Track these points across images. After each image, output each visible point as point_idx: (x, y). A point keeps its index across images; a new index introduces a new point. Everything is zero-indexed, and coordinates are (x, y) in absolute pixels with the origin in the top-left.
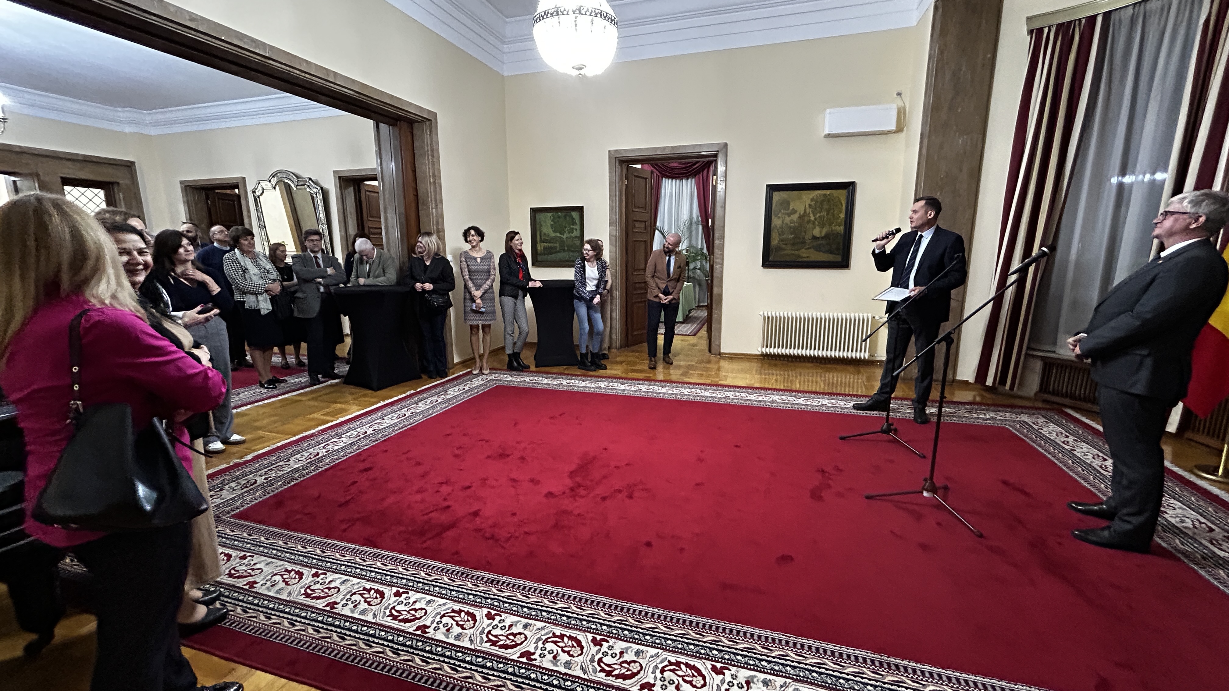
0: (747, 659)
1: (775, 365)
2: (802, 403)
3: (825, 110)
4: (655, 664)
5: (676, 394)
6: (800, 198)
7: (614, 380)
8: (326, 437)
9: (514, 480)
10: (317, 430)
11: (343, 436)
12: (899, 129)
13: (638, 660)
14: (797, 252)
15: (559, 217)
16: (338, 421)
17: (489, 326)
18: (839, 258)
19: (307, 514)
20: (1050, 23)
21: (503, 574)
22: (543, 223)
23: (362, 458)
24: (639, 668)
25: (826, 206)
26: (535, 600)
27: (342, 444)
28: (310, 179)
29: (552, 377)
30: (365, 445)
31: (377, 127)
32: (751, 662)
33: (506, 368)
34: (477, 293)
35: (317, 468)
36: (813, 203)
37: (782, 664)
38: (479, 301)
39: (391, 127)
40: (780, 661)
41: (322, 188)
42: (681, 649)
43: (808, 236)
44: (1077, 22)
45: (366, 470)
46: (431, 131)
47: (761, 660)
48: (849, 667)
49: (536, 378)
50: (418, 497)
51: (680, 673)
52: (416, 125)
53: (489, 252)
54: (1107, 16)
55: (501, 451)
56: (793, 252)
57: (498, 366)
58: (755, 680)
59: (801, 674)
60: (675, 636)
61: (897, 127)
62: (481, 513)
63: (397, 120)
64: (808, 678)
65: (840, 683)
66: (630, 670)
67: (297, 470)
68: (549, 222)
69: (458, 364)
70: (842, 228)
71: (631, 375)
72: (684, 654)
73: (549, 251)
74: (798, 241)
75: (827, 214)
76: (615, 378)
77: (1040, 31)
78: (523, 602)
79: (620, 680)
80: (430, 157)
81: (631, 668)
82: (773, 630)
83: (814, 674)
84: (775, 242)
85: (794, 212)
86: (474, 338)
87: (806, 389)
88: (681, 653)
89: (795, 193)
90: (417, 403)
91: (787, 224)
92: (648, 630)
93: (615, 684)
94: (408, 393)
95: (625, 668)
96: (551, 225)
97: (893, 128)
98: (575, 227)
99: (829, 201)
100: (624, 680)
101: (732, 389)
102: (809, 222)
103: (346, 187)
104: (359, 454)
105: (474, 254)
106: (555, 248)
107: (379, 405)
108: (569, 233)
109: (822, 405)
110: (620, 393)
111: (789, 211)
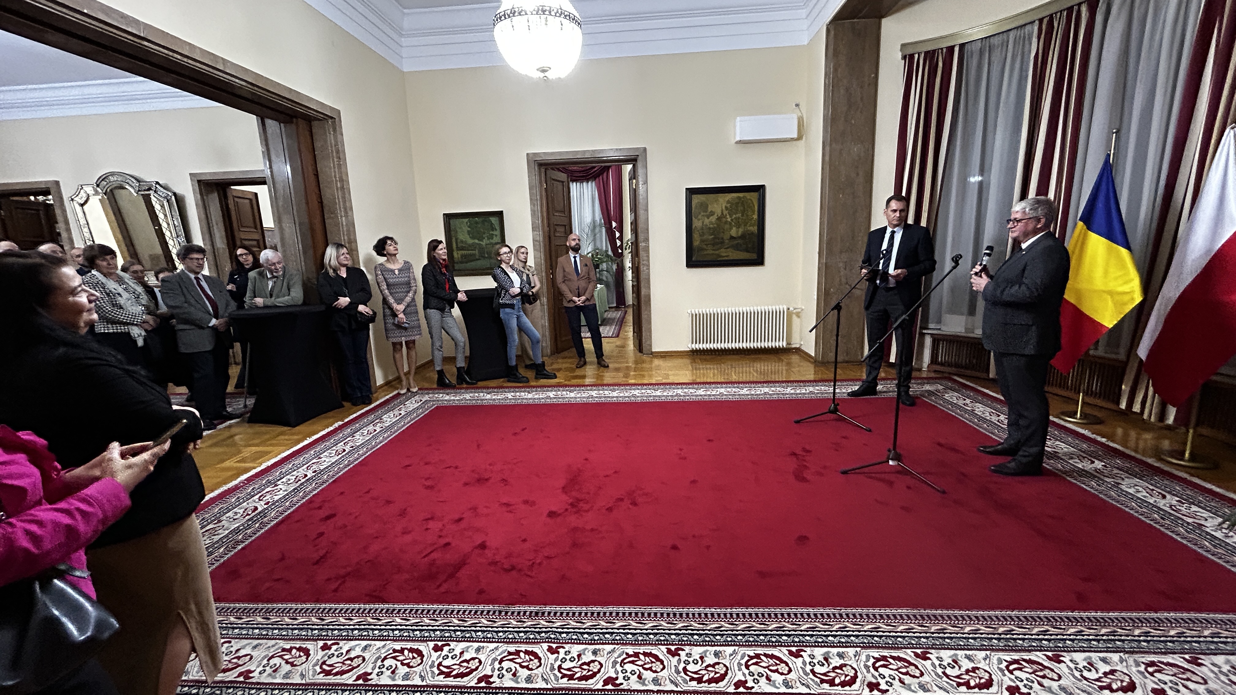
0: (814, 638)
1: (705, 360)
2: (747, 393)
3: (735, 119)
4: (737, 661)
5: (629, 397)
6: (717, 201)
7: (561, 389)
8: (256, 486)
9: (507, 505)
10: (239, 480)
11: (279, 483)
12: (800, 138)
13: (720, 661)
14: (717, 252)
15: (477, 223)
16: (263, 466)
17: (414, 341)
18: (754, 256)
19: (278, 580)
20: (919, 50)
21: (545, 604)
22: (459, 230)
23: (316, 505)
24: (725, 669)
25: (740, 208)
26: (591, 624)
27: (281, 492)
28: (157, 183)
29: (494, 392)
30: (312, 489)
31: (263, 124)
32: (820, 640)
33: (435, 386)
34: (401, 307)
35: (263, 524)
36: (728, 205)
37: (847, 636)
38: (401, 316)
39: (282, 125)
40: (843, 633)
41: (175, 194)
42: (753, 641)
43: (726, 237)
44: (940, 51)
45: (328, 518)
46: (335, 130)
47: (827, 636)
48: (899, 626)
49: (477, 394)
50: (408, 538)
51: (763, 664)
52: (315, 123)
53: (406, 262)
54: (962, 46)
55: (476, 476)
56: (714, 252)
57: (426, 385)
58: (831, 655)
59: (865, 641)
60: (743, 631)
61: (798, 135)
62: (488, 544)
63: (292, 117)
64: (872, 643)
65: (899, 641)
66: (718, 673)
67: (237, 531)
68: (466, 229)
69: (381, 386)
70: (756, 228)
71: (574, 382)
72: (758, 645)
73: (467, 259)
74: (718, 242)
75: (742, 215)
76: (561, 386)
77: (912, 56)
78: (579, 629)
79: (714, 685)
80: (335, 160)
81: (717, 670)
82: (824, 606)
83: (876, 638)
84: (696, 243)
85: (712, 213)
86: (397, 356)
87: (744, 379)
88: (755, 645)
89: (712, 196)
90: (352, 435)
91: (707, 225)
92: (715, 631)
93: (710, 689)
94: (336, 425)
95: (712, 671)
96: (468, 231)
97: (795, 135)
98: (495, 233)
99: (743, 203)
100: (717, 683)
101: (679, 387)
102: (726, 222)
103: (209, 192)
104: (310, 501)
105: (390, 266)
106: (474, 255)
107: (306, 442)
108: (489, 239)
109: (765, 393)
110: (573, 401)
111: (708, 213)
